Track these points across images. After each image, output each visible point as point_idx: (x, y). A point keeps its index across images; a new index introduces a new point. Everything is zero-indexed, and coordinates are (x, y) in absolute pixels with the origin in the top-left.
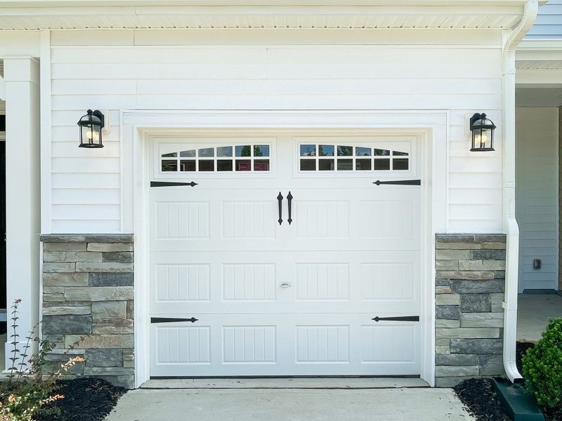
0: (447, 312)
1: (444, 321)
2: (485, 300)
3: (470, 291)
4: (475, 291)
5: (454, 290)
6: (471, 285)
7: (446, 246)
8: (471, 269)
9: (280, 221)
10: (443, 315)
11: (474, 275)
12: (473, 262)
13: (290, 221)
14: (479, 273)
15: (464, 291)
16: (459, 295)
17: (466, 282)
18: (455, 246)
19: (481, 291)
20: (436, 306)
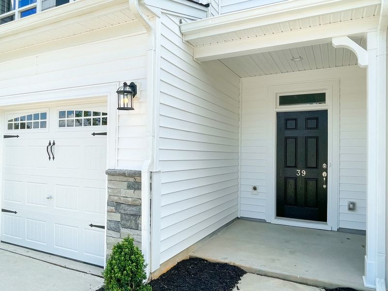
0: (113, 225)
1: (111, 232)
2: (134, 220)
3: (126, 212)
4: (129, 213)
5: (117, 211)
6: (126, 208)
7: (112, 178)
8: (126, 196)
9: (50, 158)
10: (110, 227)
11: (128, 201)
12: (128, 191)
13: (54, 158)
14: (130, 199)
15: (122, 212)
16: (120, 214)
17: (124, 205)
18: (118, 178)
19: (132, 213)
20: (108, 220)
